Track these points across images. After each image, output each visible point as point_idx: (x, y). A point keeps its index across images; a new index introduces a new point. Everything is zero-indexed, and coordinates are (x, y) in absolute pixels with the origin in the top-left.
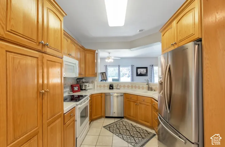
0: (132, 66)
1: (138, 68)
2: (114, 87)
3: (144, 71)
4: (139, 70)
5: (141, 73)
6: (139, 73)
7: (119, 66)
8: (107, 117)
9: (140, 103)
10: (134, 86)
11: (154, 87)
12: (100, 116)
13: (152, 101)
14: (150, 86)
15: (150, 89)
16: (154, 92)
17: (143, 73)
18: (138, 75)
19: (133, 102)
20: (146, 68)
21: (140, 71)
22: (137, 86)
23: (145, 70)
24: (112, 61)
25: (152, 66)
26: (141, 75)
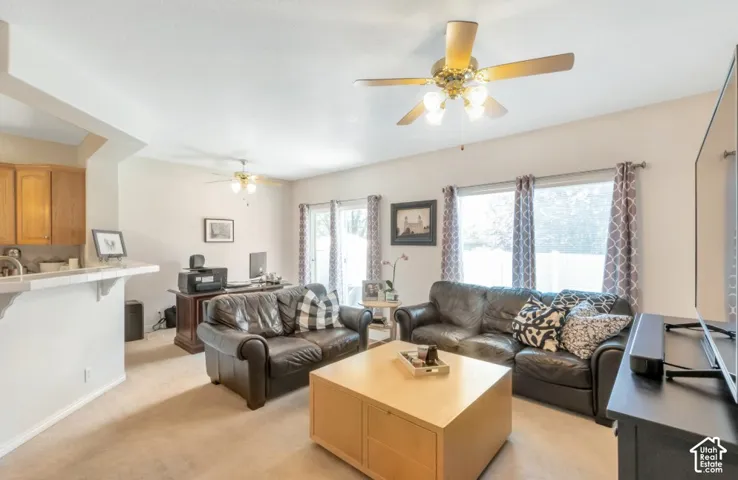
0: (376, 201)
1: (397, 208)
3: (420, 223)
4: (402, 215)
5: (408, 230)
6: (402, 230)
17: (417, 230)
18: (397, 239)
20: (431, 205)
21: (406, 223)
23: (425, 213)
25: (452, 191)
26: (409, 239)
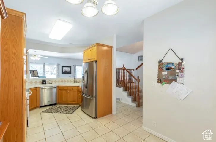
0: (58, 65)
1: (63, 67)
2: (47, 83)
3: (68, 70)
6: (64, 71)
7: (44, 64)
8: (41, 107)
9: (70, 91)
10: (64, 81)
11: (78, 81)
12: (34, 106)
13: (78, 88)
14: (76, 80)
15: (76, 82)
16: (79, 83)
17: (67, 71)
18: (63, 72)
19: (65, 91)
20: (70, 67)
22: (66, 80)
24: (39, 59)
25: (75, 65)
26: (66, 72)
